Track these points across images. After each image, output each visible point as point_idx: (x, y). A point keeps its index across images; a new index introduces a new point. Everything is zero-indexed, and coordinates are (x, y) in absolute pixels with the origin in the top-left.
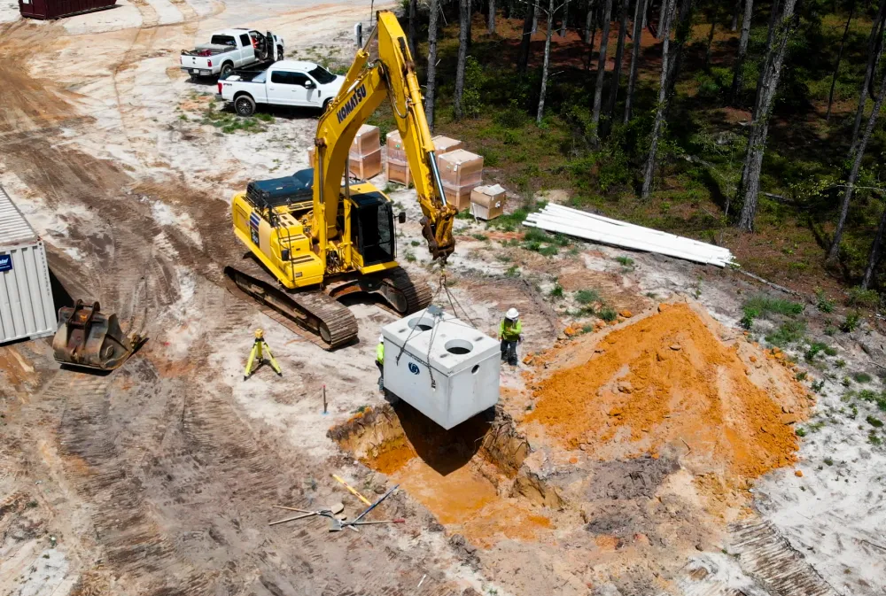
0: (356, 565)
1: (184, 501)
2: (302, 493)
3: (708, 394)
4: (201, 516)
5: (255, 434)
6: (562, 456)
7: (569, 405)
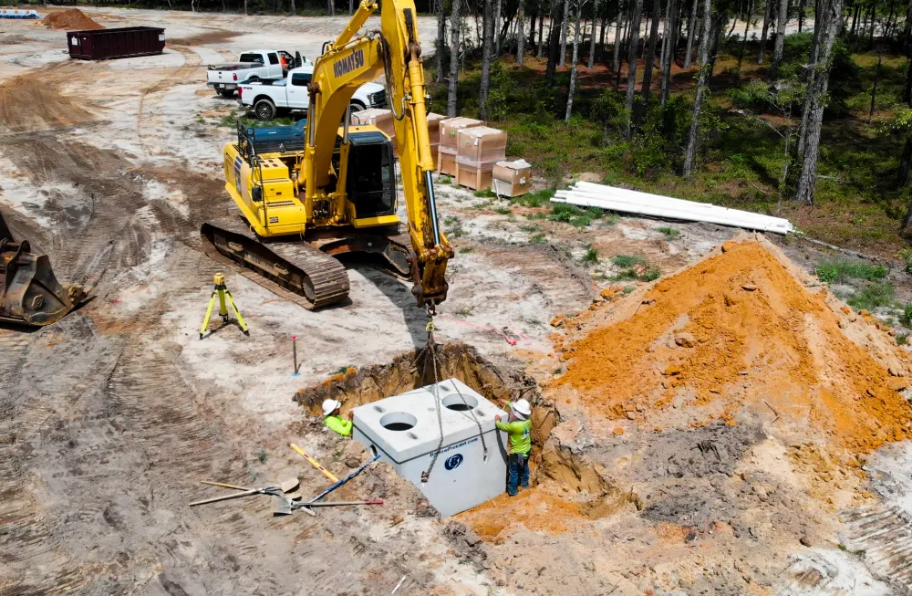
0: (304, 562)
1: (81, 473)
2: (246, 465)
3: (795, 345)
4: (100, 492)
5: (199, 396)
6: (602, 427)
7: (610, 364)
